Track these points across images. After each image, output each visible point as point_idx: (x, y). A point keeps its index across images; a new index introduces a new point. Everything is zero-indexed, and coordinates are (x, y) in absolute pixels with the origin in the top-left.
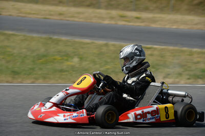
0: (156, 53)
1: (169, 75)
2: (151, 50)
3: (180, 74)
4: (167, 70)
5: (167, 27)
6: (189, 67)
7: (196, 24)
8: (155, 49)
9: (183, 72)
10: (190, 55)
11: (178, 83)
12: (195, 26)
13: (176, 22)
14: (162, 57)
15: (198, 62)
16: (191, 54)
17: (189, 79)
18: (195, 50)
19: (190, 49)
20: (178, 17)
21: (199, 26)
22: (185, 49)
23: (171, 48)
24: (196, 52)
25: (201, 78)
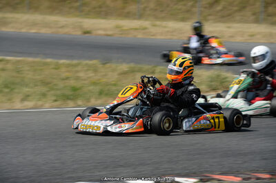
0: (9, 66)
1: (28, 96)
2: (3, 63)
3: (44, 95)
4: (26, 90)
5: (24, 31)
6: (55, 85)
7: (62, 27)
8: (8, 61)
9: (49, 91)
10: (56, 69)
11: (41, 106)
12: (60, 30)
13: (34, 24)
14: (18, 72)
15: (67, 78)
16: (57, 67)
17: (56, 101)
18: (62, 61)
19: (56, 61)
20: (37, 17)
21: (66, 30)
22: (49, 60)
23: (30, 59)
24: (63, 64)
25: (70, 99)
